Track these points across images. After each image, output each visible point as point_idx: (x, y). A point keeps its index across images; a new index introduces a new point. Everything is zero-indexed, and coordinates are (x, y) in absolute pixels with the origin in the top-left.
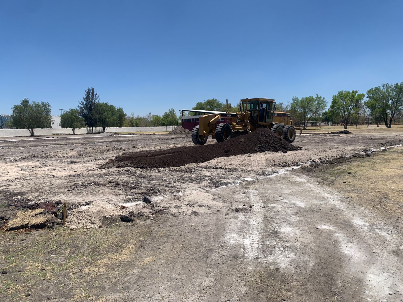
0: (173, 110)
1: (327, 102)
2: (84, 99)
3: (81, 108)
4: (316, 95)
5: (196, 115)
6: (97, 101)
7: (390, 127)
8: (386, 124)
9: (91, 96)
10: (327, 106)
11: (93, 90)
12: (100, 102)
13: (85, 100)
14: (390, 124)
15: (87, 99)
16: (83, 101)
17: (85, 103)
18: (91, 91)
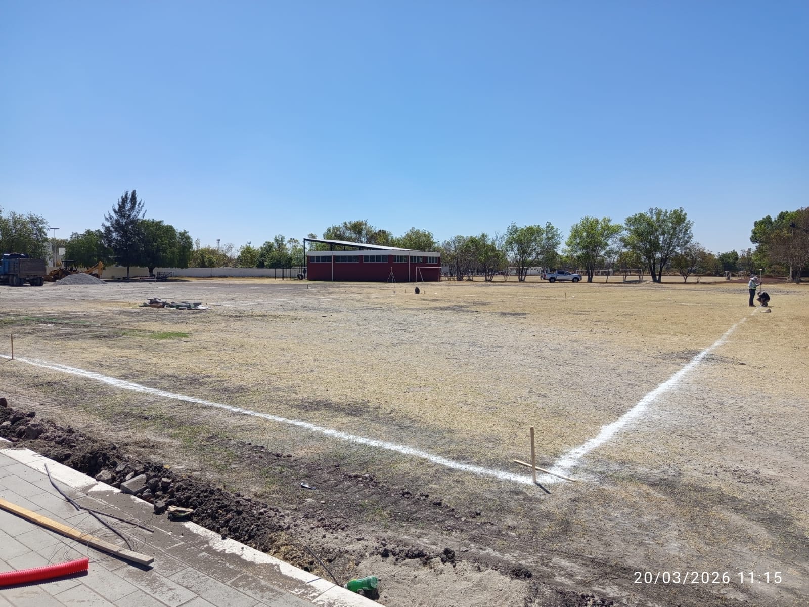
0: (282, 239)
1: (561, 236)
2: (114, 210)
3: (107, 229)
4: (547, 222)
5: (331, 250)
6: (140, 217)
7: (659, 281)
8: (654, 276)
9: (128, 206)
10: (560, 243)
11: (134, 194)
12: (146, 218)
13: (115, 212)
14: (660, 275)
15: (121, 211)
16: (113, 214)
17: (115, 217)
18: (131, 196)
